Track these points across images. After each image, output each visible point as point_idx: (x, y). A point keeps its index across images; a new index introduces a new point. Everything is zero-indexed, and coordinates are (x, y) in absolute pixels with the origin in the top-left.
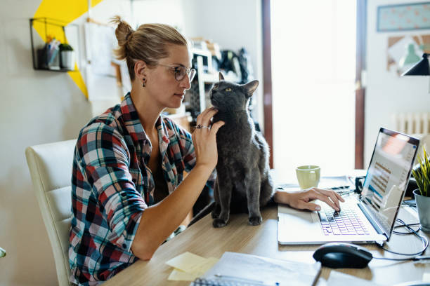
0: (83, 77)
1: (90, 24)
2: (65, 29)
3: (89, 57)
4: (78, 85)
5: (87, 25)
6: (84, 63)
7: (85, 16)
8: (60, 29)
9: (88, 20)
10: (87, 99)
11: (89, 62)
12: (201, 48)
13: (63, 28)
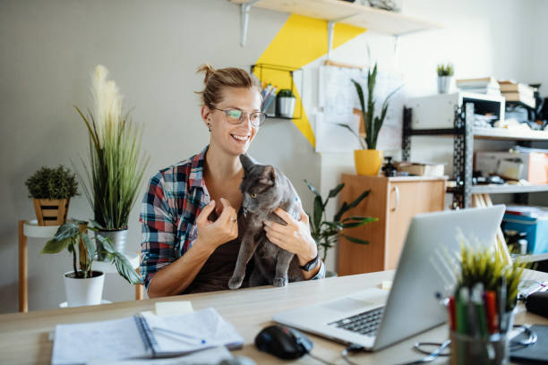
0: (312, 124)
1: (328, 67)
2: (295, 74)
3: (322, 104)
4: (304, 133)
5: (322, 69)
6: (315, 111)
7: (324, 58)
8: (288, 74)
9: (326, 63)
10: (314, 149)
11: (322, 109)
12: (485, 93)
13: (291, 72)
